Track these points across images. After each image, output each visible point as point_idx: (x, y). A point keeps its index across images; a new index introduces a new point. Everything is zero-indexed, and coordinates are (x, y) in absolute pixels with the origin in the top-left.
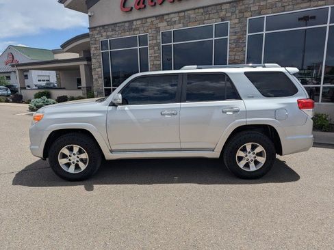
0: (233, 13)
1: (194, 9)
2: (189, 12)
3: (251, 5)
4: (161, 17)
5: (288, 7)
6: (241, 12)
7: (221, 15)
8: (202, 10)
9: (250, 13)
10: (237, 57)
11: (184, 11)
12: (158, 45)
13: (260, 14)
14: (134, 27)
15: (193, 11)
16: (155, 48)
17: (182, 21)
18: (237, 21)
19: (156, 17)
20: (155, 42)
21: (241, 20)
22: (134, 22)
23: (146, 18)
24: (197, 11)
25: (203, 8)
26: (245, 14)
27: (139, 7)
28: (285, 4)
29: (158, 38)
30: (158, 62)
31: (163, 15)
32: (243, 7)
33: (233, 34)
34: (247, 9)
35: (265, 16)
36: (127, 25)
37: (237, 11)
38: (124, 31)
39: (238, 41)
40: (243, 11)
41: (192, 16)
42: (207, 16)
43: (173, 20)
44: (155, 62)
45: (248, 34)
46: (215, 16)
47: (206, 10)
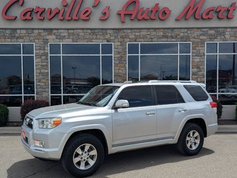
0: (116, 37)
1: (83, 29)
2: (78, 30)
3: (129, 34)
4: (50, 31)
5: (154, 39)
6: (122, 37)
7: (107, 38)
8: (90, 31)
9: (129, 40)
10: (120, 71)
11: (73, 29)
12: (46, 55)
13: (136, 41)
14: (17, 35)
15: (82, 31)
16: (43, 57)
17: (71, 37)
18: (119, 44)
19: (44, 29)
20: (42, 51)
21: (122, 44)
22: (18, 31)
23: (33, 29)
24: (85, 31)
25: (91, 29)
26: (125, 39)
27: (25, 18)
28: (152, 37)
29: (46, 48)
30: (46, 71)
31: (52, 29)
32: (123, 34)
33: (116, 53)
34: (126, 37)
35: (140, 43)
36: (8, 32)
37: (119, 37)
38: (5, 37)
39: (121, 59)
40: (124, 37)
41: (81, 34)
42: (95, 37)
43: (63, 34)
44: (42, 71)
45: (128, 55)
46: (102, 37)
47: (93, 31)
